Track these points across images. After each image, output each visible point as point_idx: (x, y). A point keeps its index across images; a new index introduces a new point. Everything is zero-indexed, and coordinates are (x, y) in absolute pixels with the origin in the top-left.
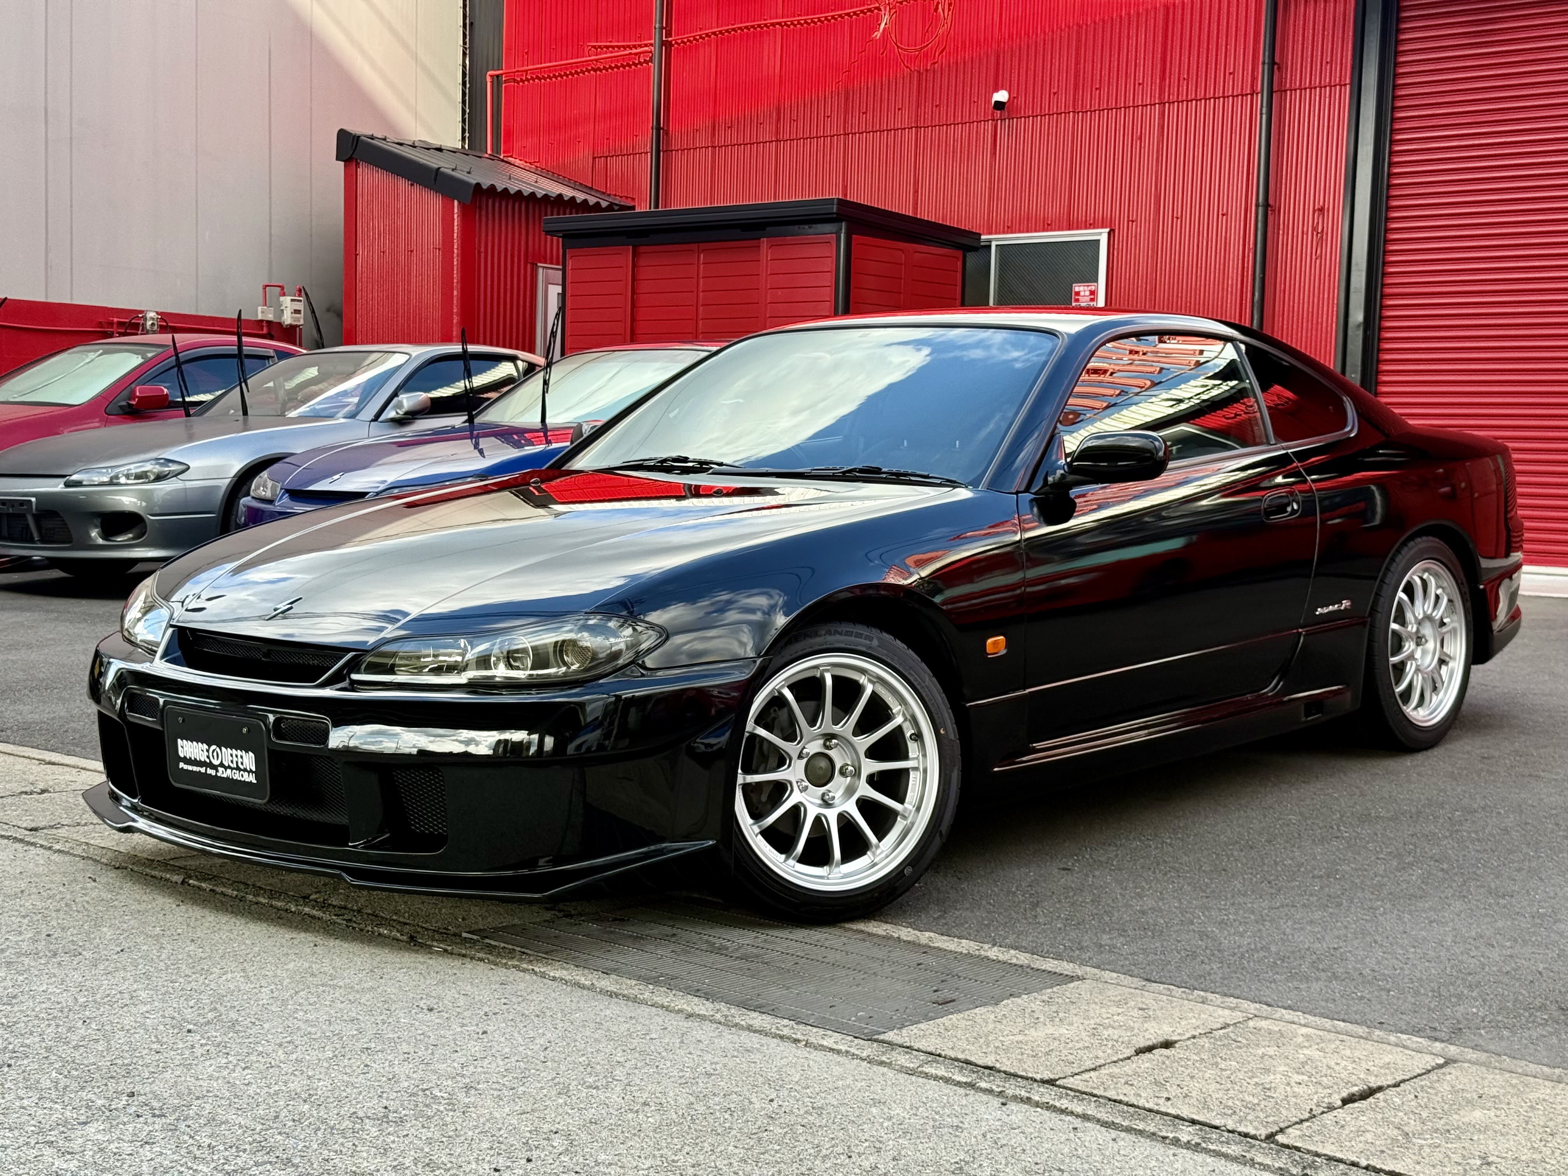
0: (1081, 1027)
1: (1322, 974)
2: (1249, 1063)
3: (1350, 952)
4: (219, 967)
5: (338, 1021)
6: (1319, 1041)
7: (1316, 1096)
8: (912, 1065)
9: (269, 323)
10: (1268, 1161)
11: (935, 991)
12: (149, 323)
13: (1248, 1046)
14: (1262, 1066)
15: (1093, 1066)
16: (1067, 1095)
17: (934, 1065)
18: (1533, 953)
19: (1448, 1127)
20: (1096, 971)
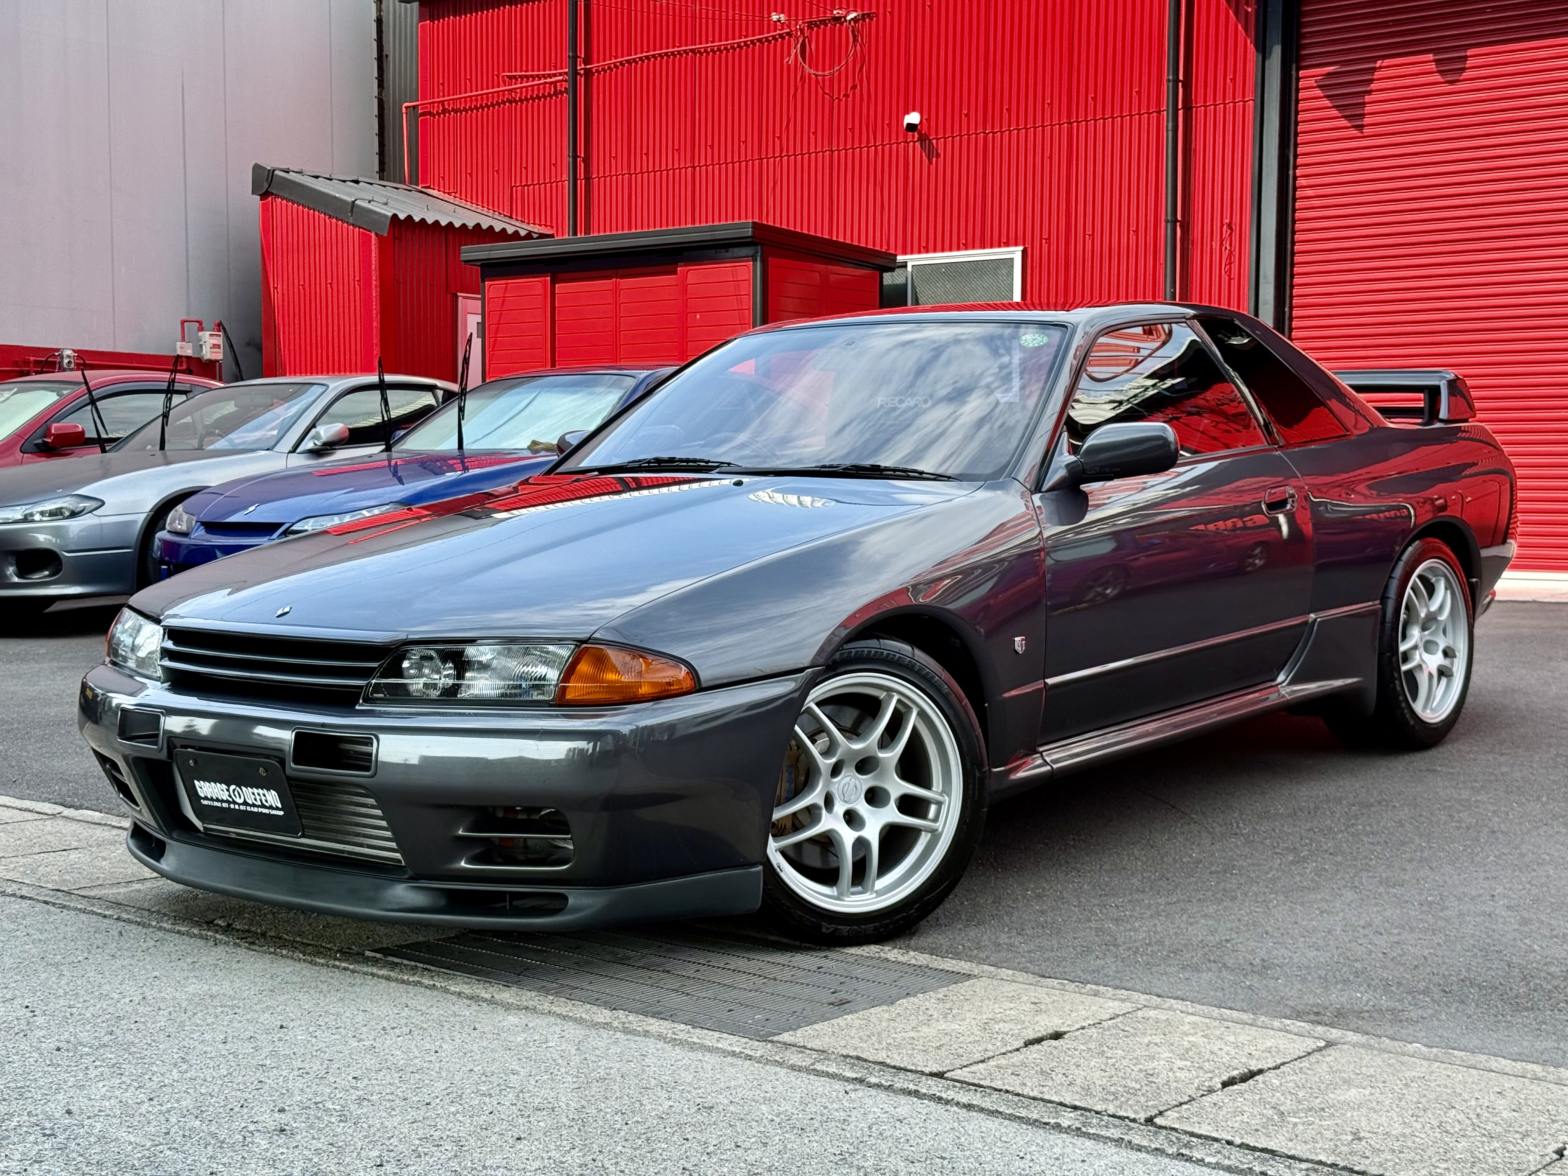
0: (973, 1022)
1: (1213, 965)
2: (1135, 1051)
3: (1241, 943)
4: (118, 991)
5: (235, 1040)
6: (1205, 1028)
7: (1197, 1080)
8: (804, 1064)
9: (188, 358)
10: (1145, 1143)
11: (833, 993)
12: (66, 361)
13: (1135, 1035)
14: (1147, 1053)
15: (982, 1058)
16: (954, 1087)
17: (826, 1062)
18: (1420, 939)
19: (1322, 1106)
20: (992, 968)
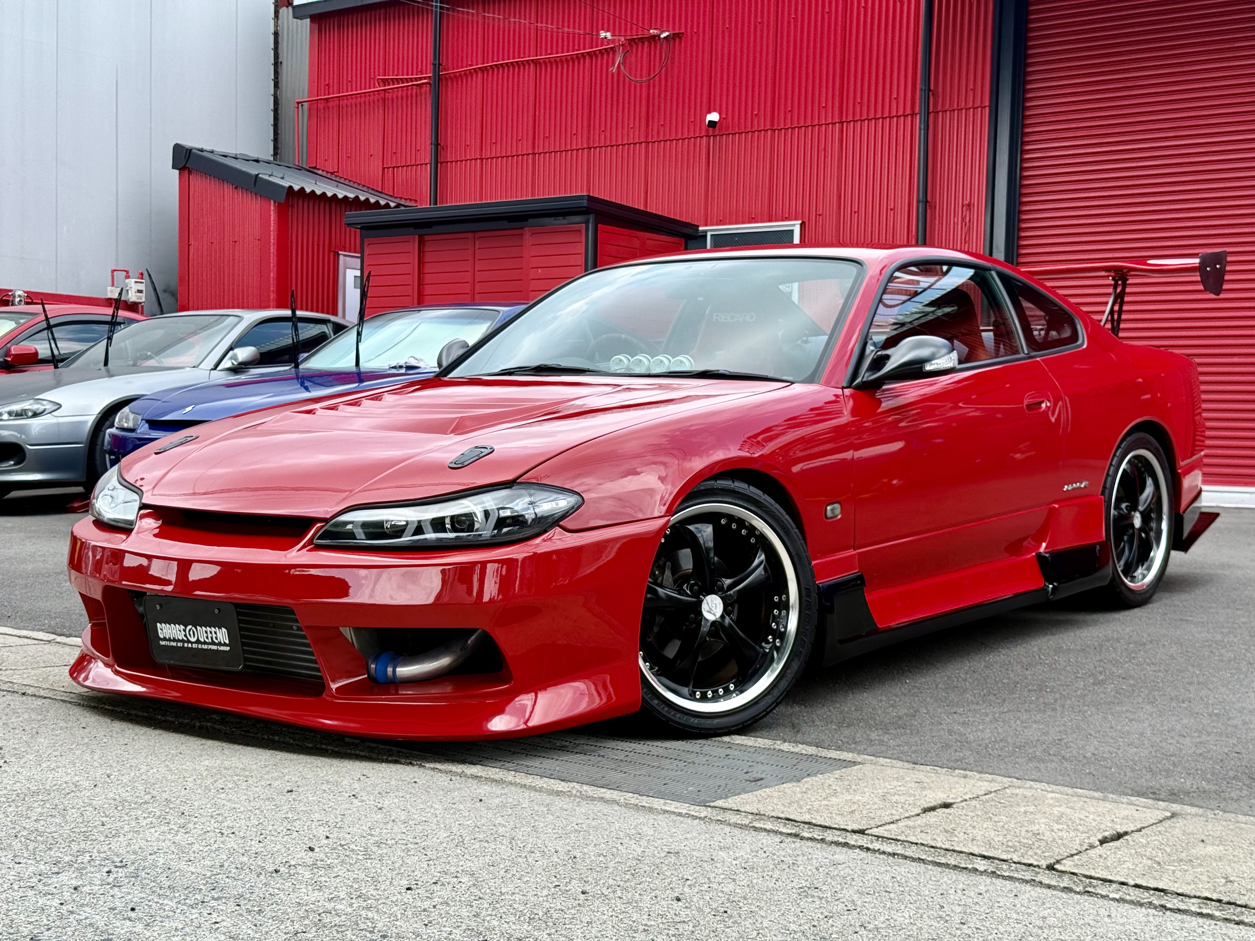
0: (873, 795)
1: (1054, 757)
2: (1016, 817)
3: (1071, 742)
6: (1066, 802)
7: (1077, 839)
8: (743, 823)
9: (117, 299)
10: (1053, 883)
11: (747, 773)
12: (17, 300)
13: (1011, 806)
14: (1027, 819)
15: (891, 821)
16: (876, 840)
17: (762, 821)
18: (1217, 740)
19: (1190, 858)
20: (872, 758)
